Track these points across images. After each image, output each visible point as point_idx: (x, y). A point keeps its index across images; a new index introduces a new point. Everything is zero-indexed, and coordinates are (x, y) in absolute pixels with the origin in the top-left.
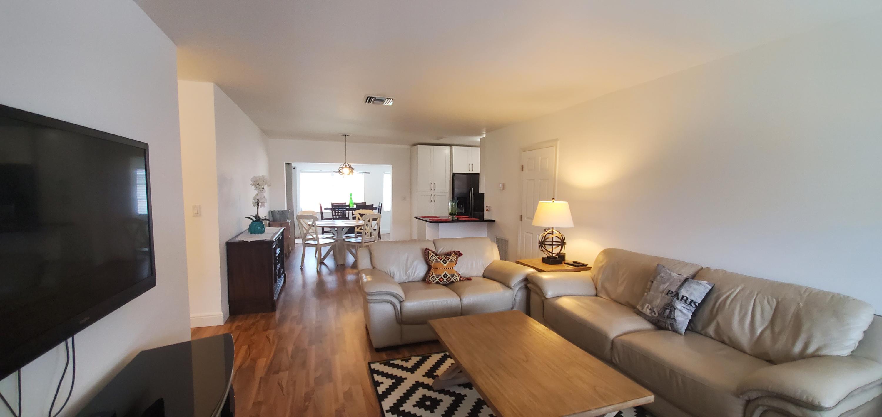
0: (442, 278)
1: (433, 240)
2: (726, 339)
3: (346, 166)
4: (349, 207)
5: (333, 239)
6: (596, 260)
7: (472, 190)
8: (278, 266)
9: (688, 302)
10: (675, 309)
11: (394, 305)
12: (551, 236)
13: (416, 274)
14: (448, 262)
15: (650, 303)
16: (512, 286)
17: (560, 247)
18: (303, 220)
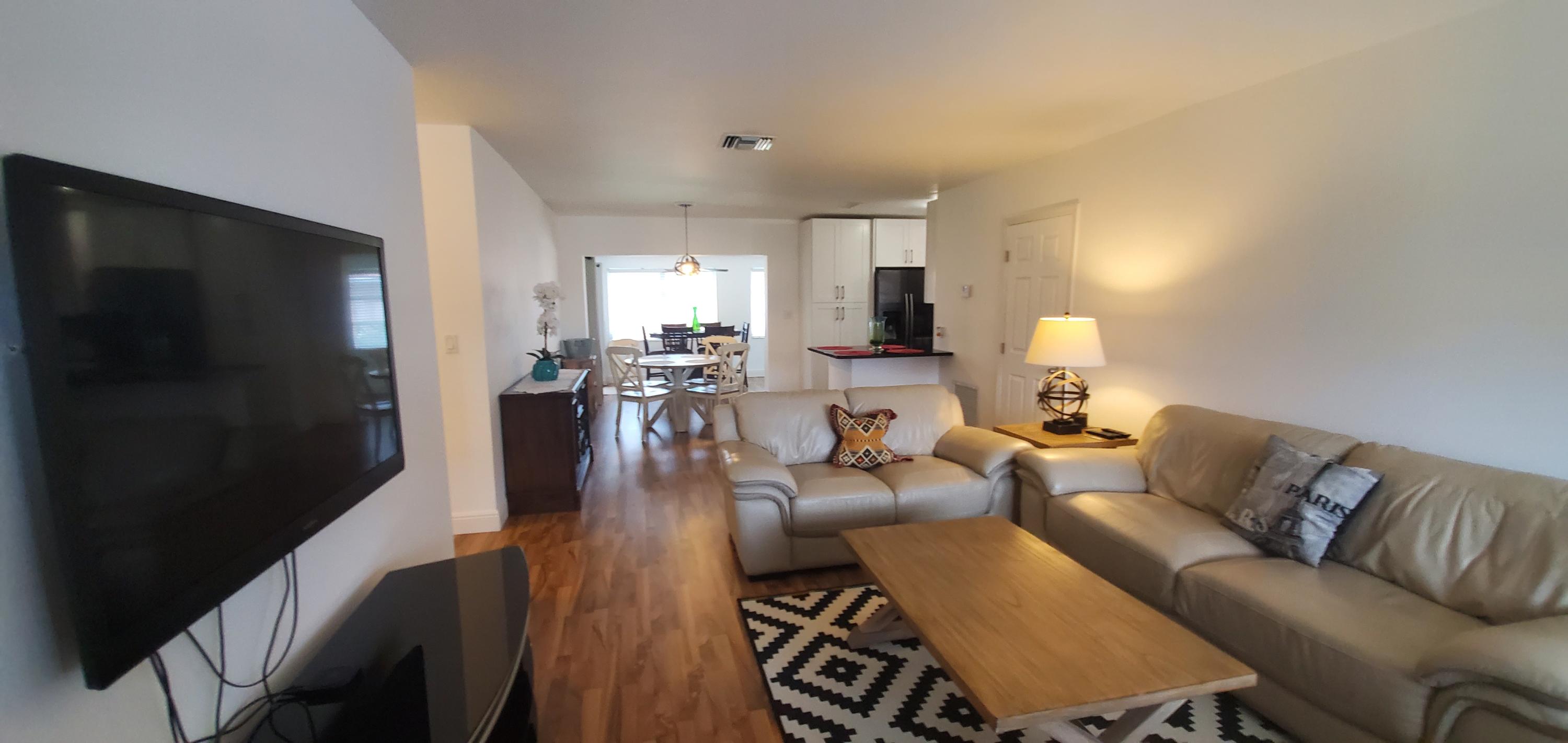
0: (860, 457)
1: (843, 390)
2: (1399, 576)
3: (687, 260)
4: (692, 332)
5: (667, 388)
6: (1148, 429)
7: (909, 299)
8: (582, 435)
9: (1329, 508)
10: (1302, 519)
11: (779, 504)
12: (1061, 383)
13: (815, 450)
14: (872, 428)
15: (1253, 506)
16: (988, 472)
17: (1078, 402)
18: (617, 357)
